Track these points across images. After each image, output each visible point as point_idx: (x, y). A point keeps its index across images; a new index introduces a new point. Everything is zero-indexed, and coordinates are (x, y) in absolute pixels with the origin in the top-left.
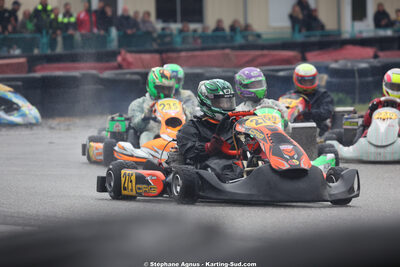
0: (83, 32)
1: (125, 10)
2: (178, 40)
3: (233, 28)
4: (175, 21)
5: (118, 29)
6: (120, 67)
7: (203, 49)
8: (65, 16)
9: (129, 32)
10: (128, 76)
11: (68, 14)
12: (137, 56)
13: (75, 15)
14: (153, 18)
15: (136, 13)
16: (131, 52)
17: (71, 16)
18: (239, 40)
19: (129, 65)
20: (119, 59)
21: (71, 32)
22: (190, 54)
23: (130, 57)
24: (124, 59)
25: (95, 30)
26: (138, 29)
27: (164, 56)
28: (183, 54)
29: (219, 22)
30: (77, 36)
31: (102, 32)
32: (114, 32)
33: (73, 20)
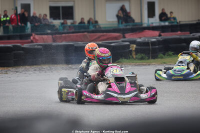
0: (14, 25)
1: (34, 13)
2: (61, 28)
3: (89, 22)
4: (59, 19)
5: (31, 23)
6: (32, 42)
7: (73, 33)
8: (4, 17)
9: (36, 24)
10: (36, 46)
11: (6, 16)
12: (41, 36)
13: (9, 16)
14: (48, 17)
15: (40, 15)
16: (37, 34)
17: (7, 17)
18: (91, 28)
19: (37, 41)
20: (32, 38)
21: (7, 24)
22: (67, 35)
23: (37, 37)
24: (34, 38)
25: (20, 24)
26: (41, 23)
27: (54, 36)
28: (64, 35)
29: (82, 19)
30: (11, 27)
31: (23, 25)
32: (29, 24)
33: (8, 19)
